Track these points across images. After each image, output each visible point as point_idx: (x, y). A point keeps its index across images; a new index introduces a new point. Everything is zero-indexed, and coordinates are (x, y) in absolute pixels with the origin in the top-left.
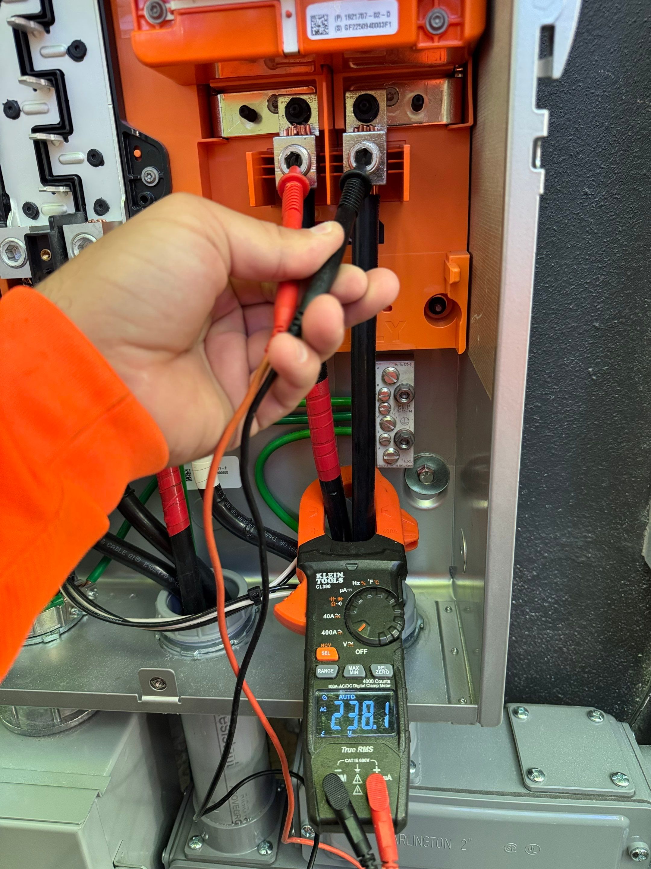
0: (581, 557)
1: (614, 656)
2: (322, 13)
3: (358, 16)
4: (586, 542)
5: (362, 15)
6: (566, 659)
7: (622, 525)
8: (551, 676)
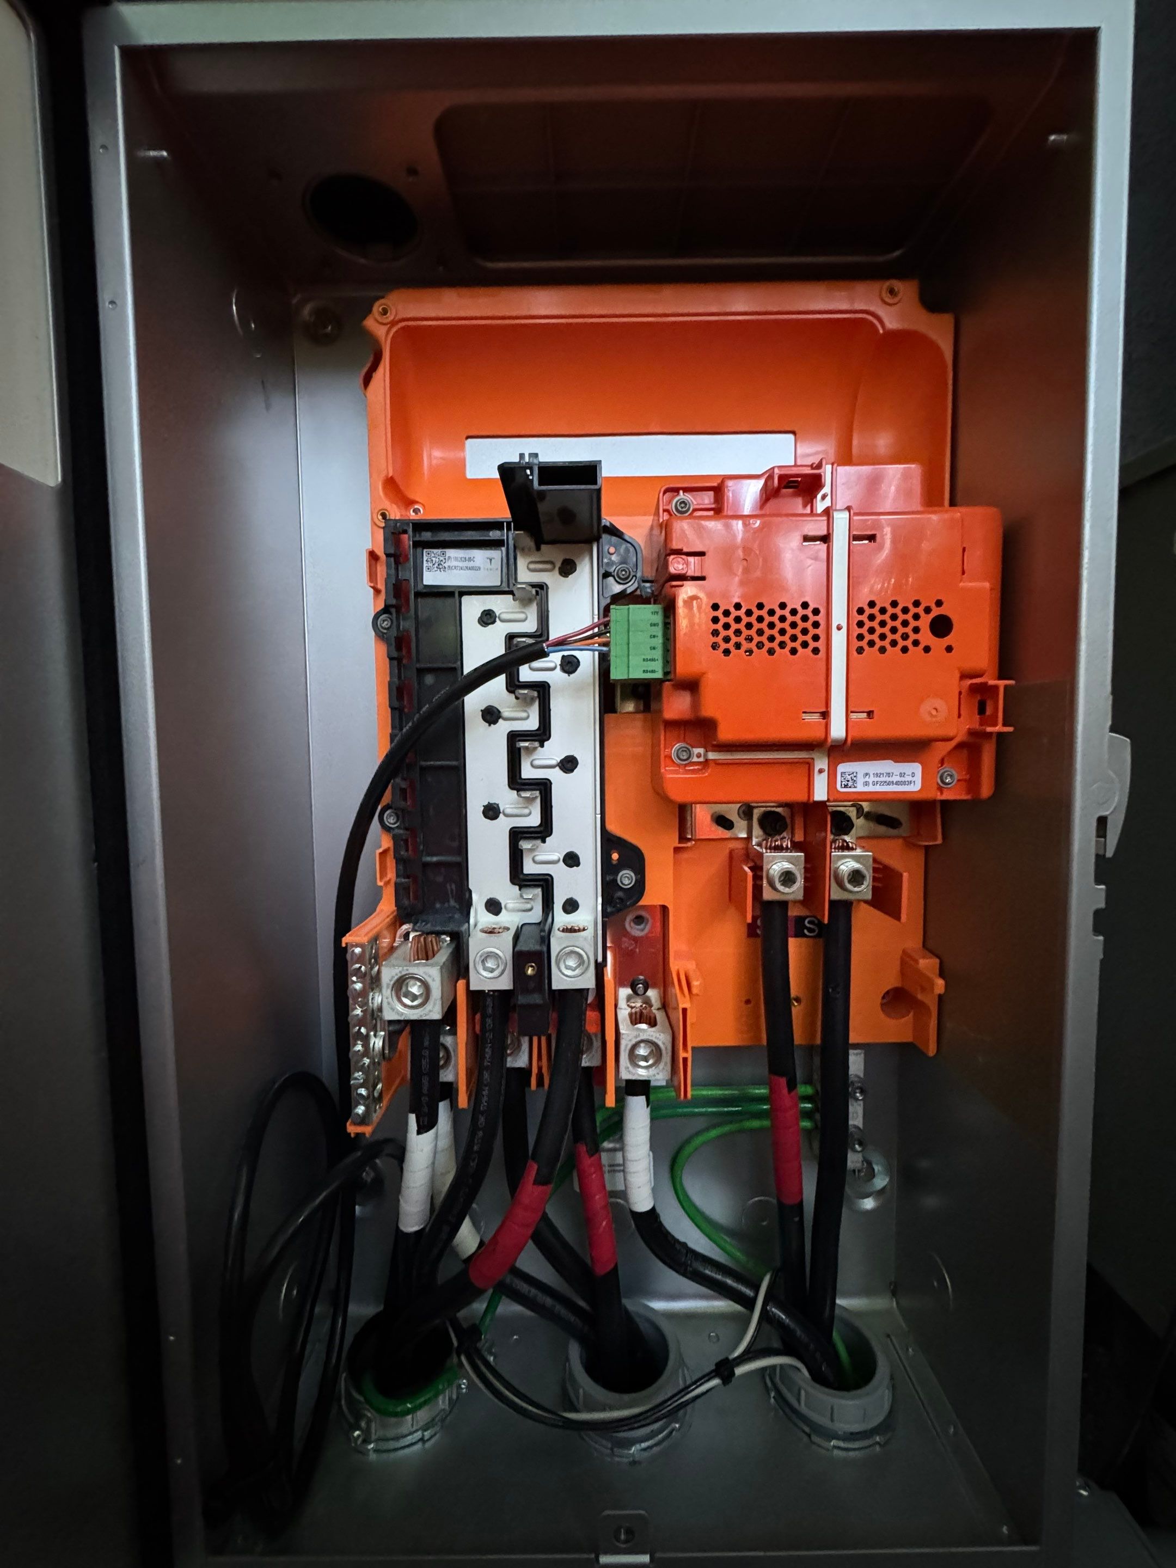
2: (851, 770)
3: (885, 774)
5: (888, 774)
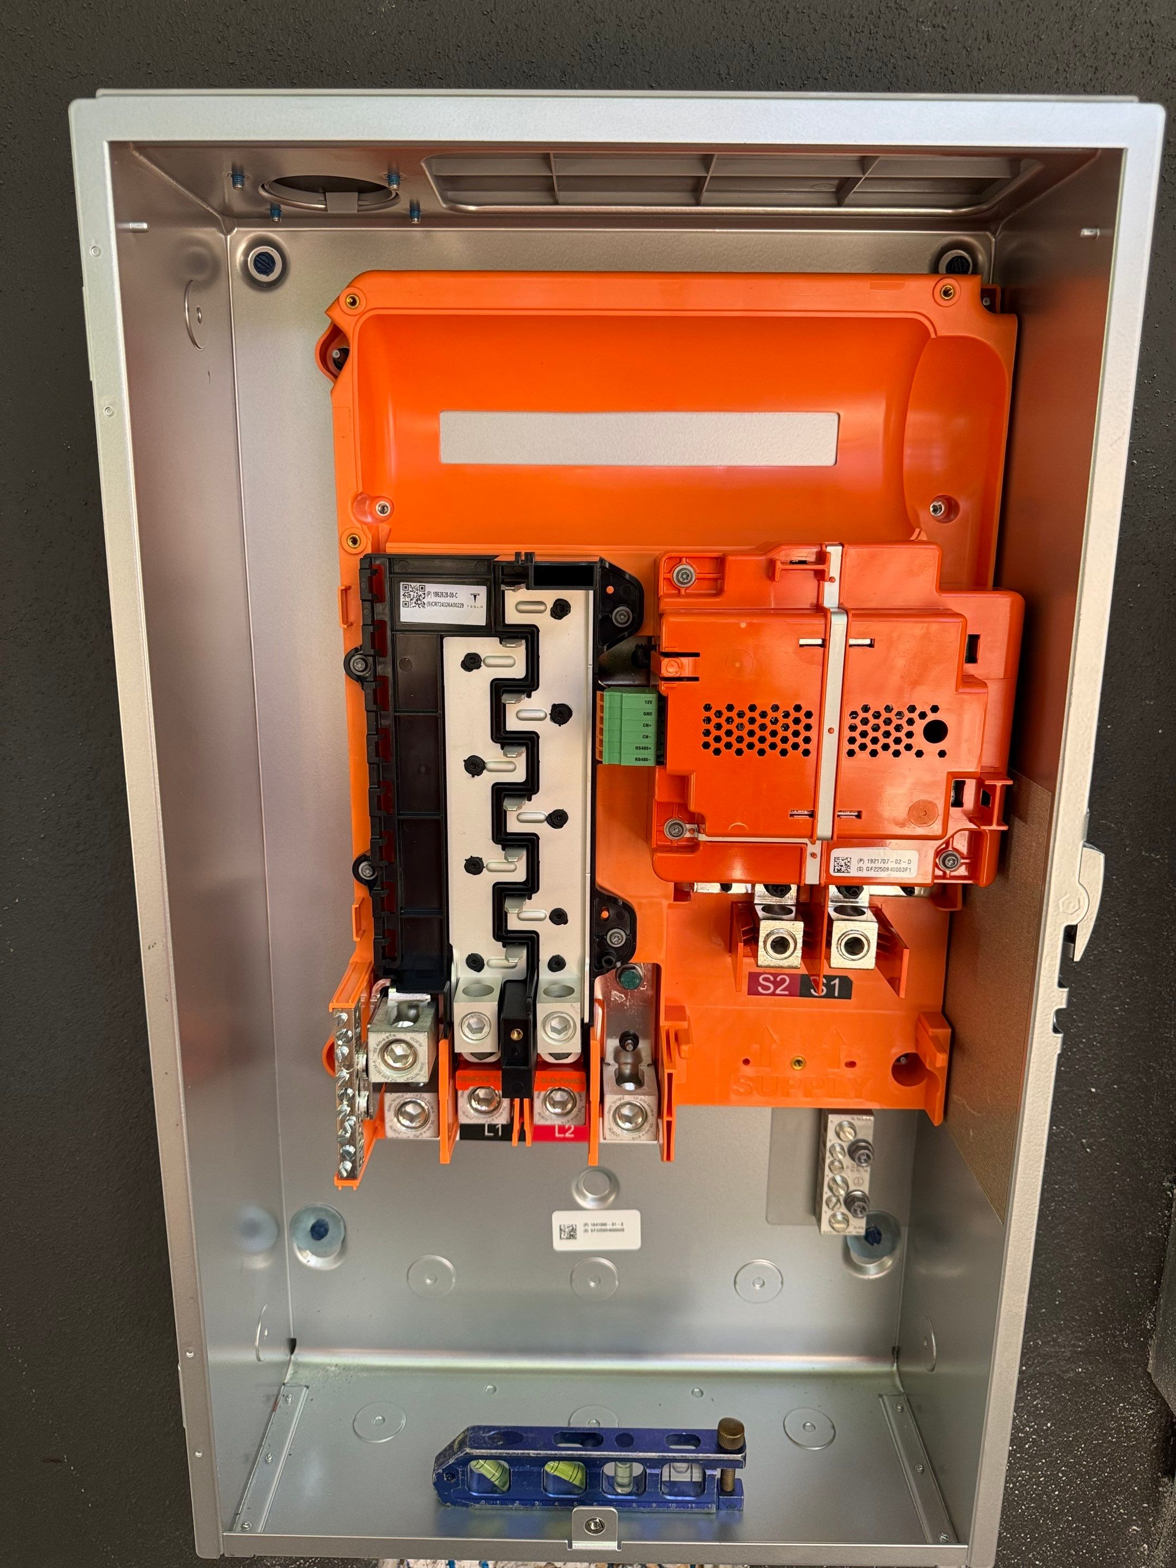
0: (1068, 1373)
1: (1110, 1507)
4: (1076, 1352)
6: (1046, 1511)
7: (1121, 1331)
8: (1026, 1535)
